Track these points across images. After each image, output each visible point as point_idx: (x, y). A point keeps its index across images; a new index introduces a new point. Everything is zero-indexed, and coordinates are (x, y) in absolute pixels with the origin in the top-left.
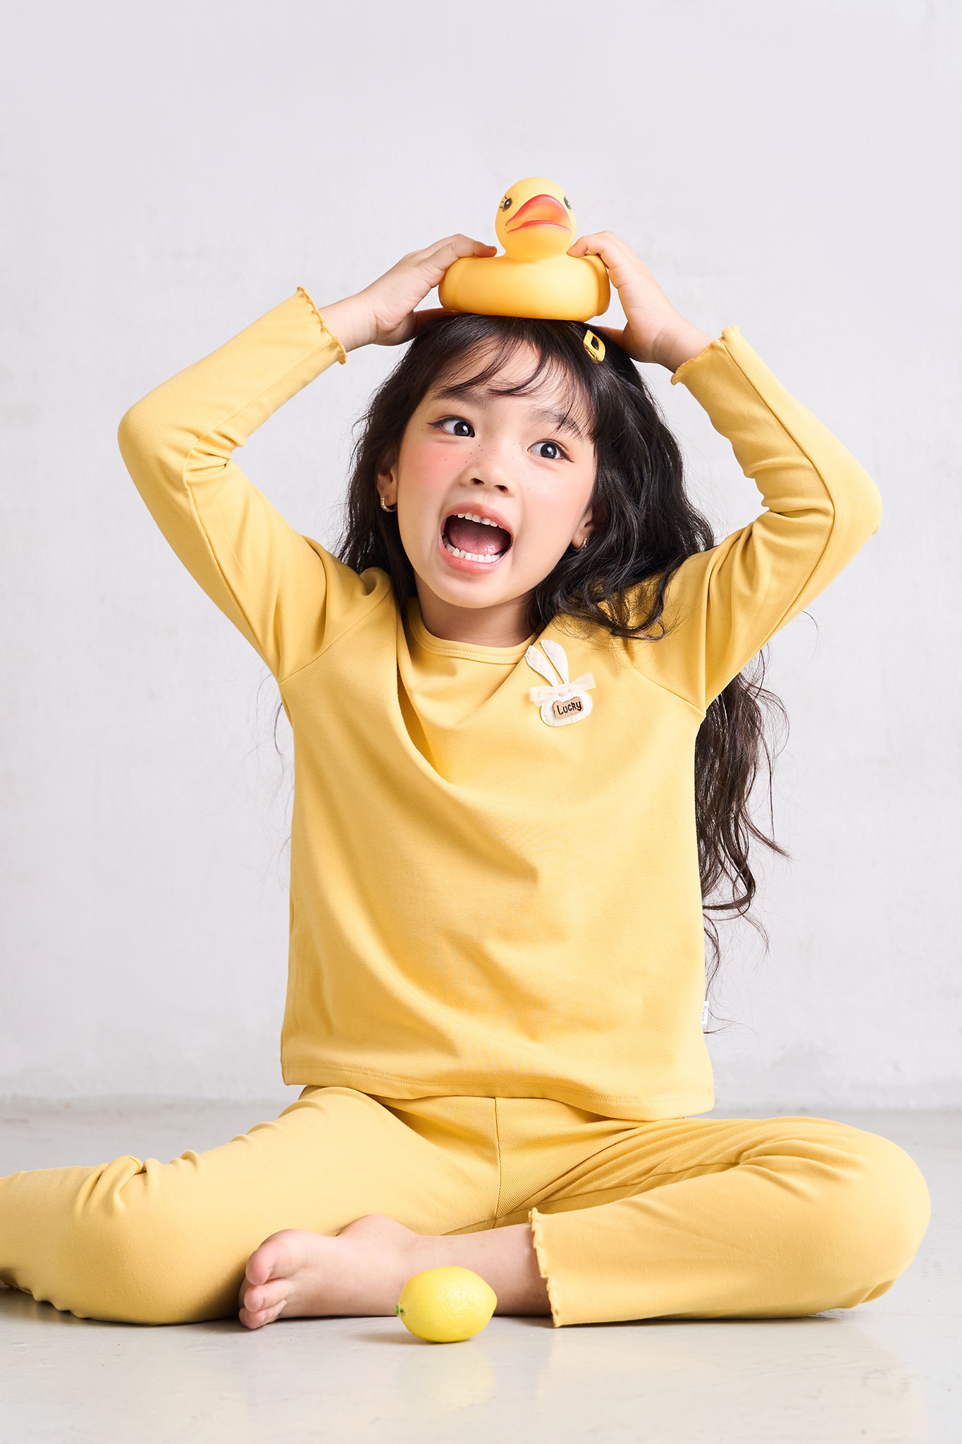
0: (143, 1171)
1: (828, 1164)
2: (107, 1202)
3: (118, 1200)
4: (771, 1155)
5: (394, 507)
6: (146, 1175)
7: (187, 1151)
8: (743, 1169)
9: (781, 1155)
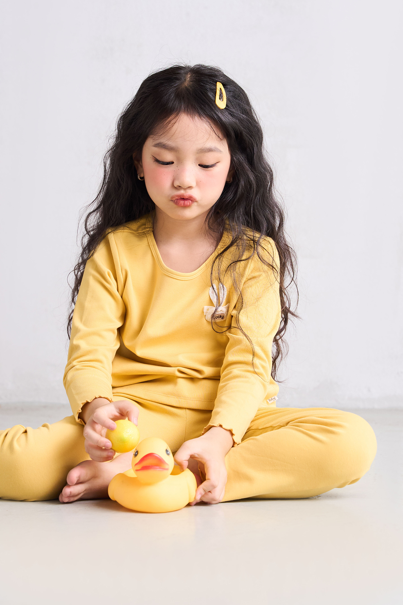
0: (26, 432)
1: (329, 427)
2: (11, 445)
3: (16, 445)
4: (303, 423)
5: (143, 178)
6: (27, 434)
7: (44, 423)
8: (290, 428)
9: (308, 423)
